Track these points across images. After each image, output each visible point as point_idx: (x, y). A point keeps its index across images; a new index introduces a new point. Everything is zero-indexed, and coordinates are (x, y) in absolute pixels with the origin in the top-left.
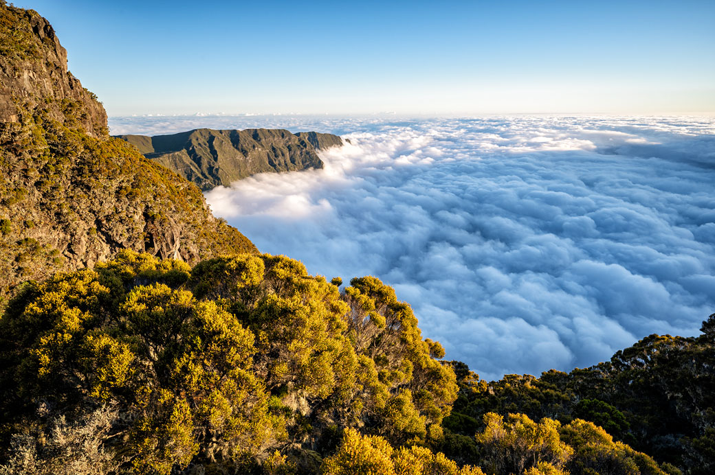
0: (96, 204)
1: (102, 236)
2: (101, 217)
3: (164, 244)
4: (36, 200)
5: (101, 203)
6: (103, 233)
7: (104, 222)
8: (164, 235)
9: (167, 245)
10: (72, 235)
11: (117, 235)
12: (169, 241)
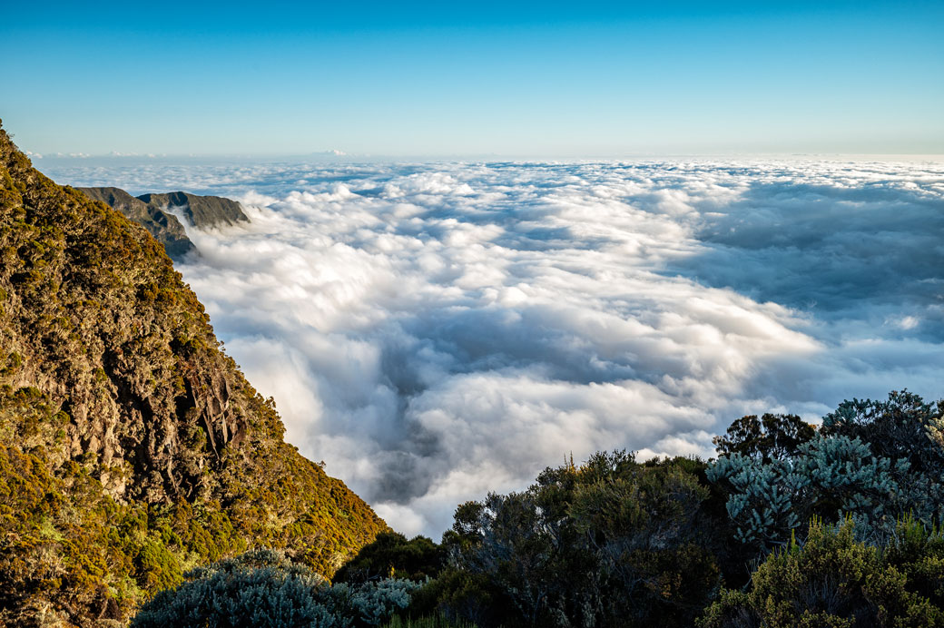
0: (108, 319)
1: (112, 386)
2: (117, 345)
3: (209, 399)
4: (11, 312)
5: (116, 318)
6: (115, 379)
7: (121, 357)
8: (209, 381)
9: (215, 401)
10: (70, 385)
11: (141, 382)
12: (218, 394)
